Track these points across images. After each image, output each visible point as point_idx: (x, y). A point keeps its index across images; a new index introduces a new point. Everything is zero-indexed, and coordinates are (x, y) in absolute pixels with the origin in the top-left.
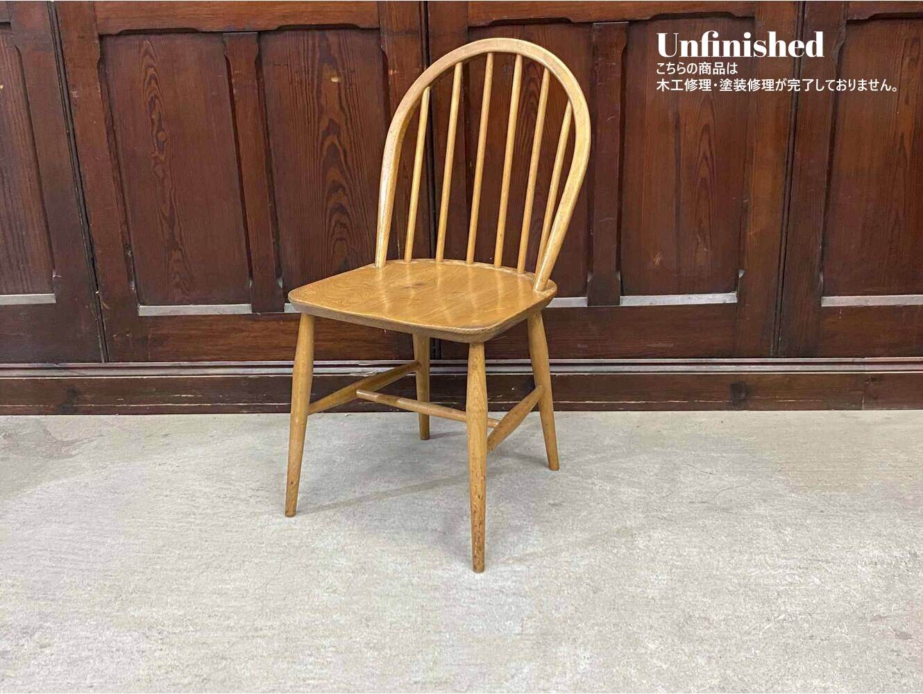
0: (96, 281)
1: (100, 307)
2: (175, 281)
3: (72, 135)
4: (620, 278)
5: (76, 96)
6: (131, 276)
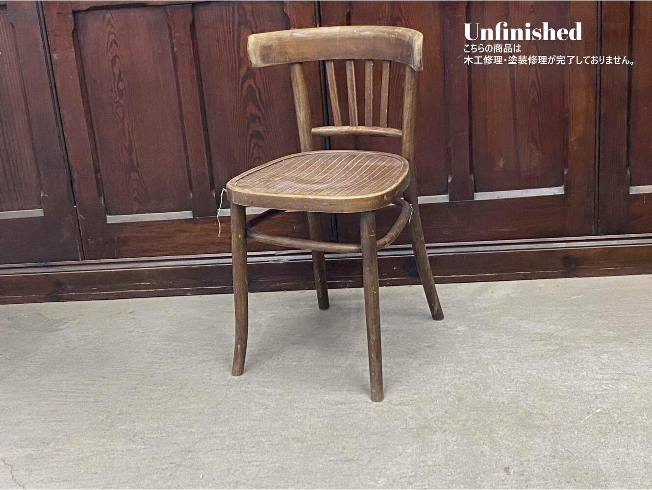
0: (74, 198)
1: (78, 217)
2: (134, 196)
3: (54, 87)
4: (473, 180)
5: (57, 58)
6: (100, 193)
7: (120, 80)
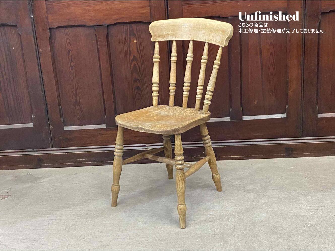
0: (48, 118)
1: (50, 127)
2: (77, 117)
3: (39, 65)
4: (242, 110)
5: (41, 51)
6: (61, 115)
7: (72, 61)
